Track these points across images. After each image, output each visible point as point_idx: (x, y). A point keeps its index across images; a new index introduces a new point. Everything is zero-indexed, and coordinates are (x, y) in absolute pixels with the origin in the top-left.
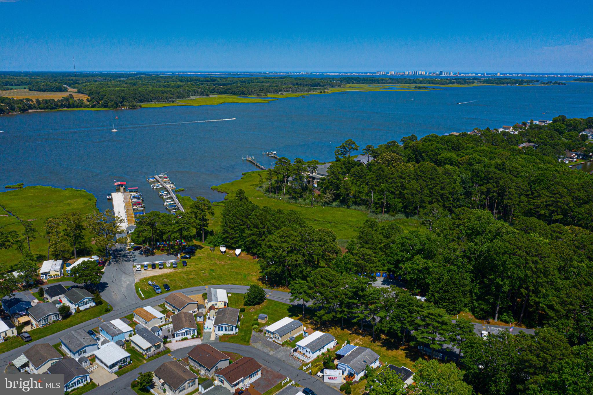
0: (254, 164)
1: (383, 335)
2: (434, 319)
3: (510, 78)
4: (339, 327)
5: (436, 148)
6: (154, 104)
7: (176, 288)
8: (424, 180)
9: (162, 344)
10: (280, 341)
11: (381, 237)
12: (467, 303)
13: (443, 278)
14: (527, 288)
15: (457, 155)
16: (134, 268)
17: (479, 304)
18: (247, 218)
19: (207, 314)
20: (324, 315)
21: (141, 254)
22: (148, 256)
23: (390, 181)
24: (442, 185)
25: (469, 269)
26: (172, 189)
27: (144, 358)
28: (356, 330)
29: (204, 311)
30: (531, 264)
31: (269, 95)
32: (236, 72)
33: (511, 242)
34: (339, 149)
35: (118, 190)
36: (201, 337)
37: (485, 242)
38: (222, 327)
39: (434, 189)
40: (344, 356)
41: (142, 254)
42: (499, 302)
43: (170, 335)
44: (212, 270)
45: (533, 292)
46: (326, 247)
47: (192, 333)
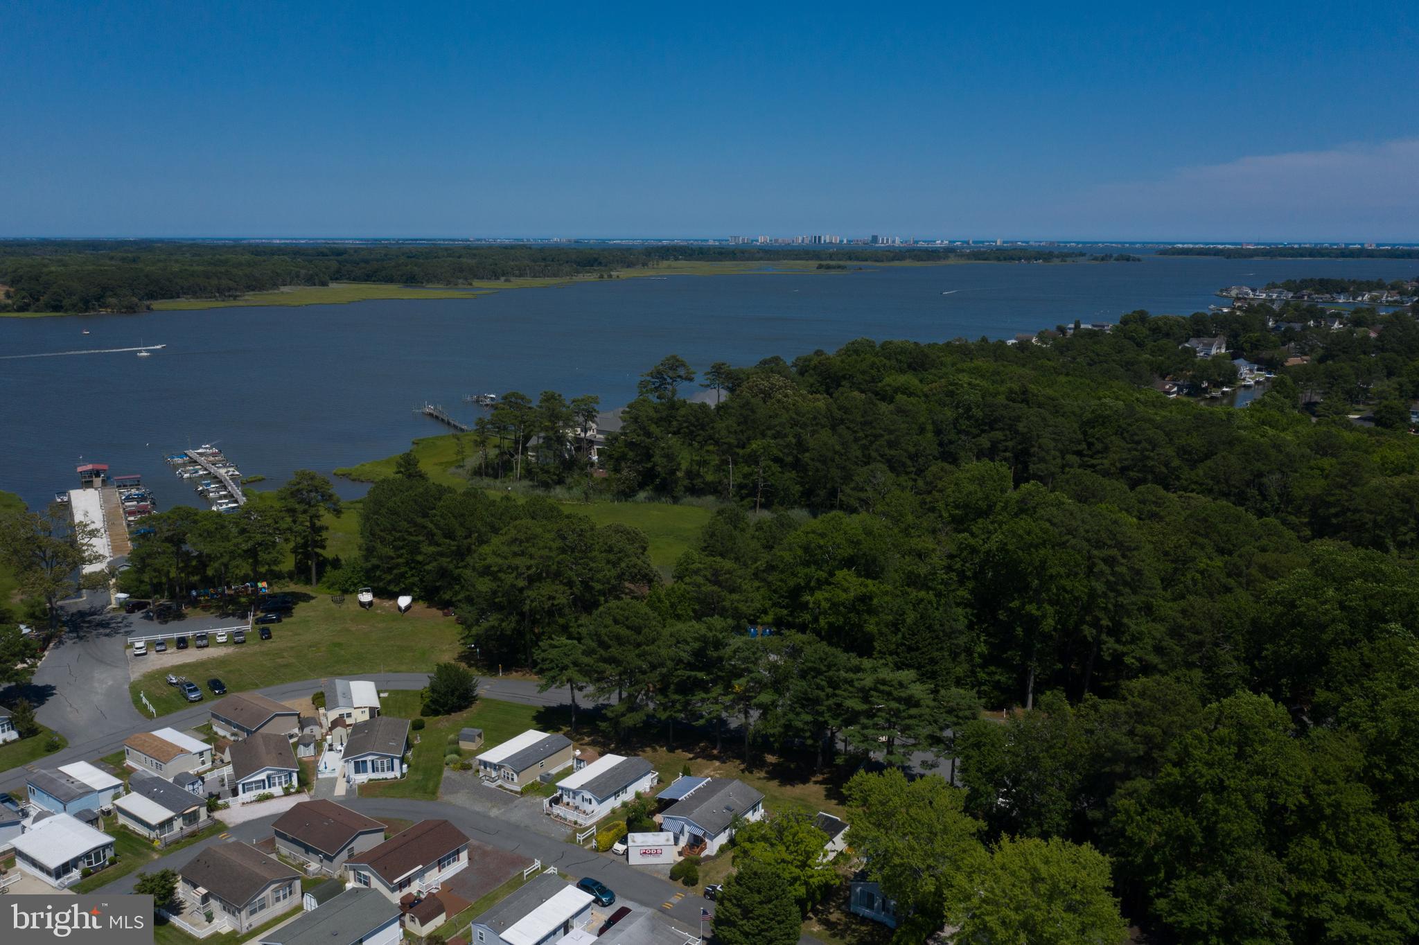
0: (443, 420)
1: (770, 756)
2: (889, 694)
3: (1022, 249)
4: (661, 746)
5: (872, 366)
6: (184, 304)
7: (241, 688)
8: (848, 428)
9: (203, 811)
10: (516, 784)
11: (755, 544)
12: (962, 675)
13: (904, 621)
14: (1096, 624)
15: (921, 381)
16: (128, 651)
17: (989, 674)
18: (425, 515)
19: (325, 740)
20: (623, 715)
21: (147, 617)
22: (166, 622)
23: (769, 433)
24: (892, 437)
25: (963, 597)
26: (233, 478)
27: (154, 849)
28: (703, 750)
29: (317, 732)
30: (1101, 566)
31: (476, 283)
32: (394, 240)
33: (1055, 520)
34: (649, 378)
35: (88, 484)
36: (309, 791)
37: (996, 531)
38: (365, 762)
39: (874, 446)
40: (677, 801)
41: (151, 619)
42: (1033, 664)
43: (225, 792)
44: (339, 645)
45: (1110, 632)
46: (623, 565)
47: (286, 782)
